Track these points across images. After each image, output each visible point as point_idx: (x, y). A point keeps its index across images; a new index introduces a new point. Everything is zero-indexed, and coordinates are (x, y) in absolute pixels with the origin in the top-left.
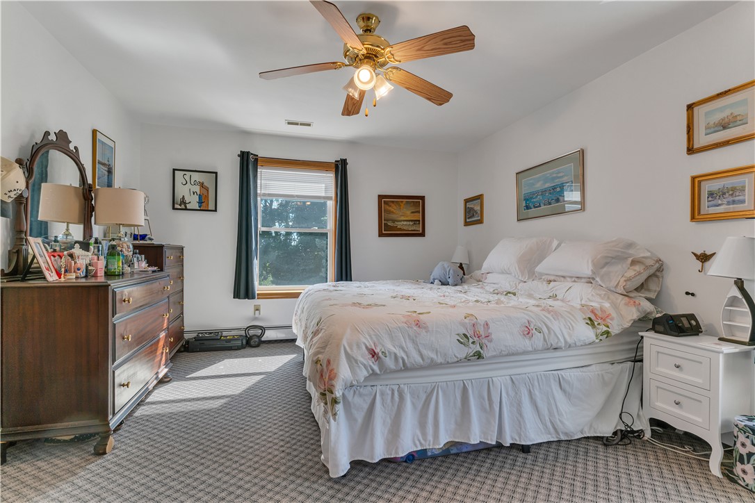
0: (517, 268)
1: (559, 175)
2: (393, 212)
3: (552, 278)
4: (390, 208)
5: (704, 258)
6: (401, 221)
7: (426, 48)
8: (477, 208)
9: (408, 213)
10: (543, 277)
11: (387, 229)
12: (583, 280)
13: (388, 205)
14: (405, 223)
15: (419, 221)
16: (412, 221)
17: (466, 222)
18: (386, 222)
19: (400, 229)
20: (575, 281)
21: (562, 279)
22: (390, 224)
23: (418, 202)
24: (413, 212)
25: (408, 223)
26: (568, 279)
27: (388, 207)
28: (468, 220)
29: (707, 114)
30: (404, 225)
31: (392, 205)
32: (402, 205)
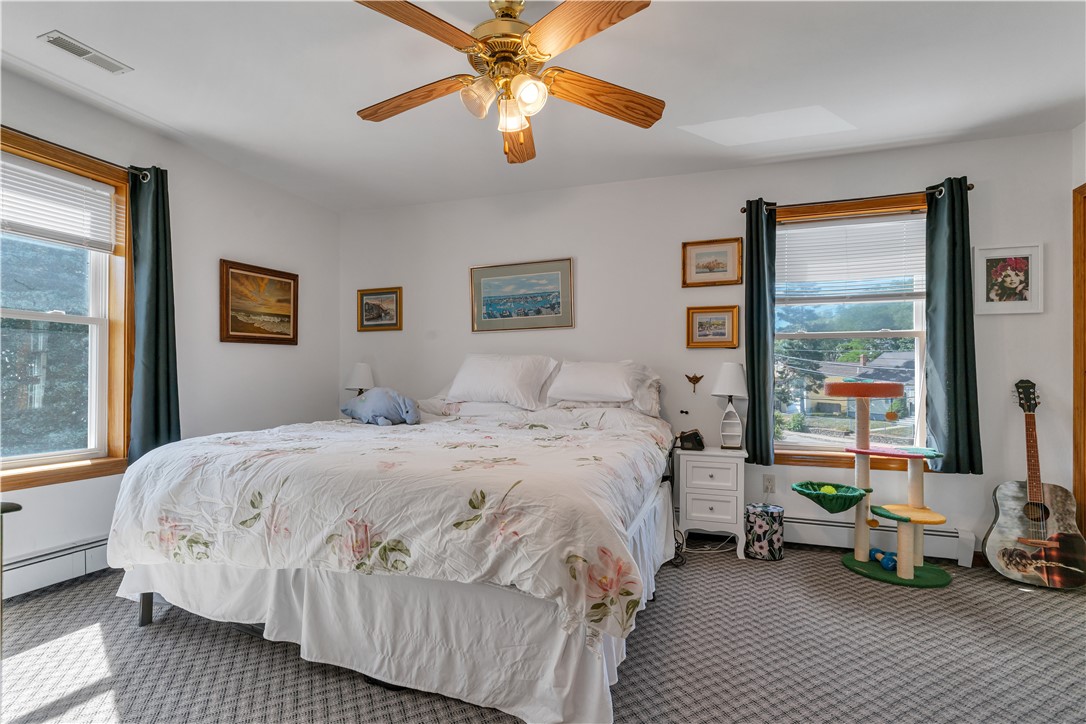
0: (521, 395)
1: (541, 282)
2: (246, 296)
3: (571, 404)
4: (242, 288)
5: (695, 380)
6: (259, 314)
7: (602, 98)
8: (391, 307)
9: (273, 300)
10: (559, 404)
11: (234, 329)
12: (611, 405)
13: (239, 281)
14: (267, 318)
15: (289, 317)
16: (277, 315)
17: (362, 325)
18: (234, 314)
19: (259, 330)
20: (601, 407)
21: (585, 405)
22: (241, 317)
23: (287, 282)
24: (279, 301)
25: (272, 319)
26: (593, 405)
27: (238, 286)
28: (365, 323)
29: (697, 255)
30: (265, 322)
31: (246, 283)
32: (263, 284)
